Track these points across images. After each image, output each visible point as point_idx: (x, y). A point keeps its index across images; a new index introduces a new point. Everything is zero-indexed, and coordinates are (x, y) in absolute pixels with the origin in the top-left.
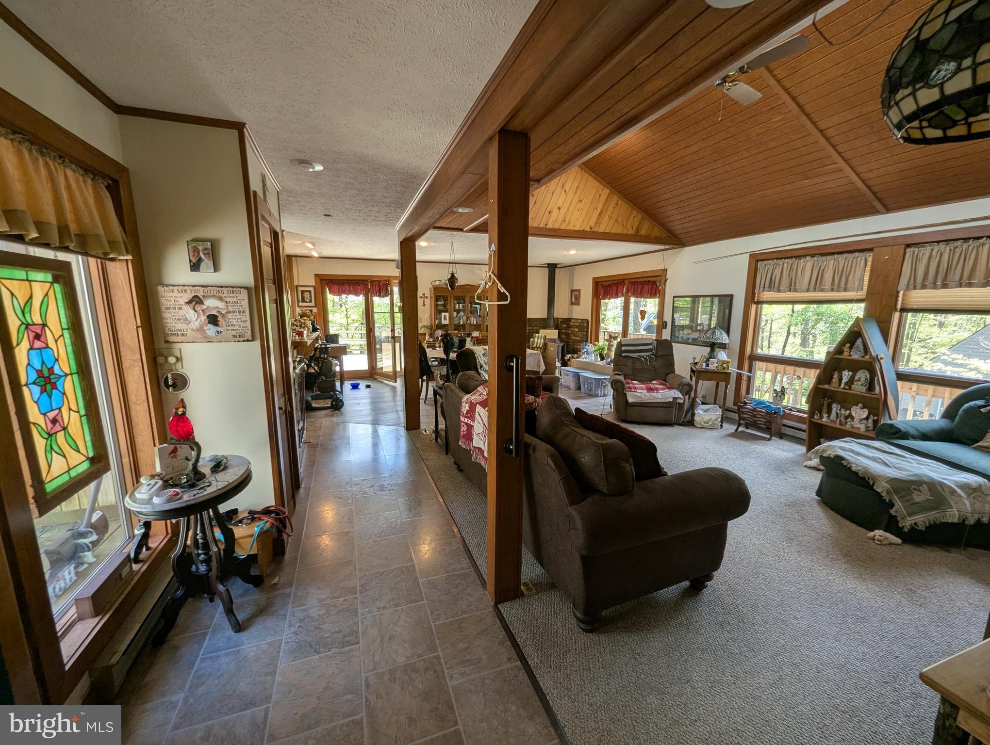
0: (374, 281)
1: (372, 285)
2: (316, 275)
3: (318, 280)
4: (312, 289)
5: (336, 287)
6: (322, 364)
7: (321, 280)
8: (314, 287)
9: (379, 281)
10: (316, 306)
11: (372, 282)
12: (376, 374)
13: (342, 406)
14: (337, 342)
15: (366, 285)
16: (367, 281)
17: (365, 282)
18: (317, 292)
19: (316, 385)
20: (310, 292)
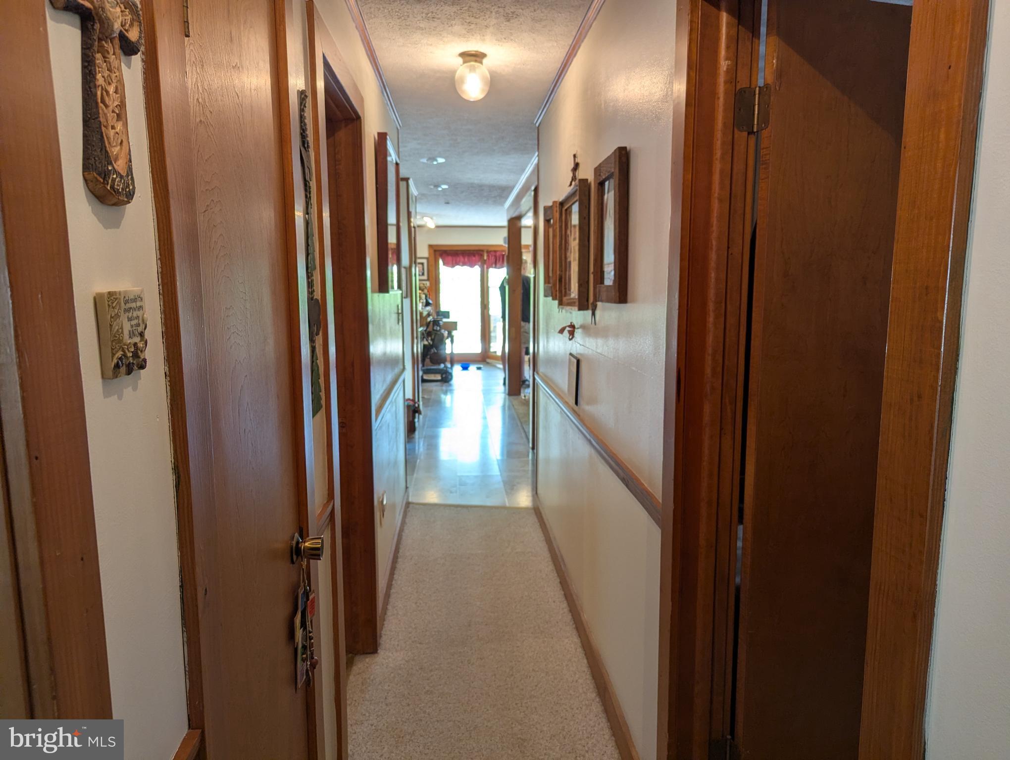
0: (491, 251)
1: (488, 256)
2: (430, 246)
3: (432, 251)
4: (425, 261)
5: (450, 258)
6: (435, 336)
7: (435, 251)
8: (427, 259)
9: (495, 252)
10: (428, 280)
11: (488, 252)
12: (489, 357)
13: (451, 379)
14: (448, 317)
15: (481, 256)
16: (483, 251)
17: (481, 252)
18: (430, 264)
19: (429, 357)
20: (422, 264)
